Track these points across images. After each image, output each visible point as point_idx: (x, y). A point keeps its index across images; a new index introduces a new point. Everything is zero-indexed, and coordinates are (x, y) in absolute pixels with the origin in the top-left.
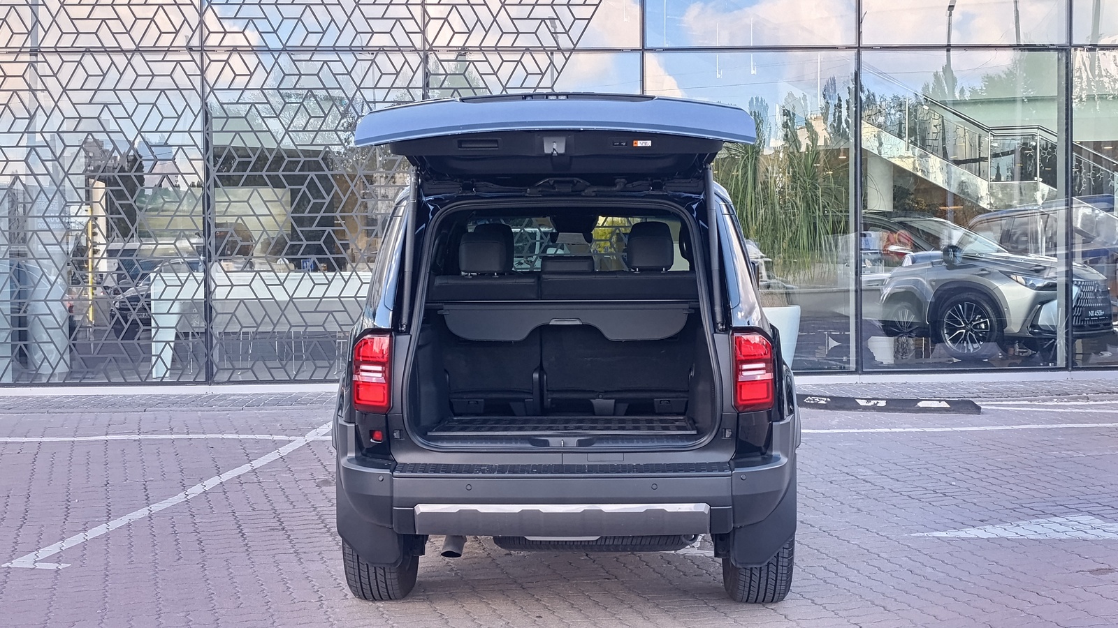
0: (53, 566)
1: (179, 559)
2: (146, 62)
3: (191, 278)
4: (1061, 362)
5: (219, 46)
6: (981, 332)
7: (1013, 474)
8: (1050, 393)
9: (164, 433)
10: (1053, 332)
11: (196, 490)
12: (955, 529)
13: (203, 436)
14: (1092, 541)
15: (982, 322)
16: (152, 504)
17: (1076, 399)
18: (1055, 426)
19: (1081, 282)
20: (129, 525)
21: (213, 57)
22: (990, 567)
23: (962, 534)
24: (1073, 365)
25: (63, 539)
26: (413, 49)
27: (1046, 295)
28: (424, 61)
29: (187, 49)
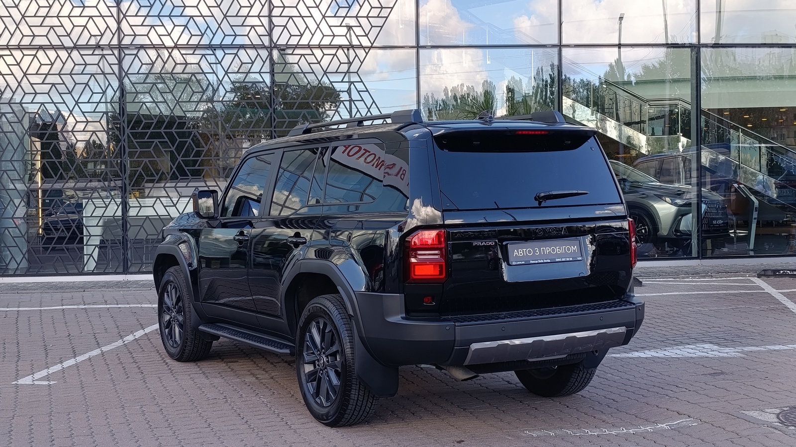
0: (46, 383)
1: (127, 378)
2: (81, 55)
3: (113, 202)
5: (131, 44)
6: (642, 236)
7: (663, 321)
8: (687, 273)
9: (102, 304)
10: (688, 235)
11: (130, 338)
12: (625, 352)
13: (128, 306)
14: (711, 358)
15: (643, 229)
16: (101, 347)
17: (704, 277)
18: (690, 293)
19: (708, 201)
20: (90, 359)
21: (127, 52)
22: (647, 373)
23: (630, 355)
24: (702, 255)
25: (48, 368)
26: (263, 47)
27: (684, 210)
28: (270, 55)
29: (110, 47)
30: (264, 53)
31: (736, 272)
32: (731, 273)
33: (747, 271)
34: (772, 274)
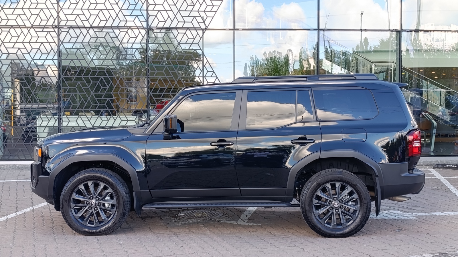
1: (44, 226)
2: (36, 32)
3: (53, 118)
5: (65, 25)
14: (397, 220)
16: (34, 206)
20: (25, 213)
21: (62, 30)
26: (143, 28)
30: (143, 32)
31: (421, 165)
33: (427, 165)
34: (442, 167)
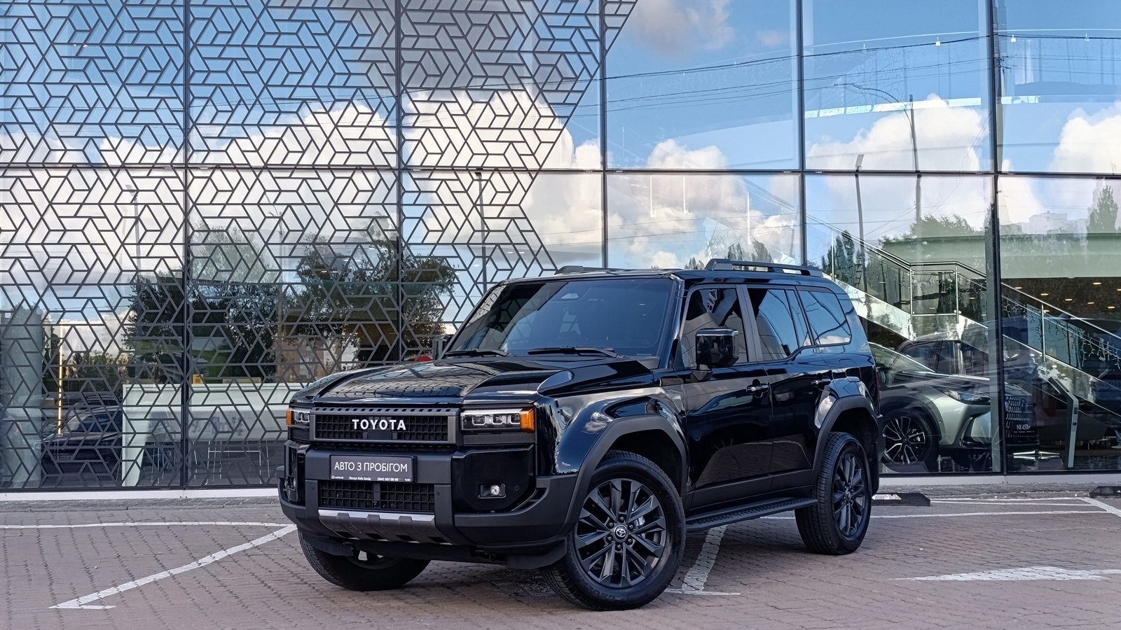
1: (217, 602)
2: (132, 178)
3: (169, 384)
4: (996, 467)
5: (203, 163)
8: (990, 491)
9: (158, 521)
10: (986, 444)
12: (933, 576)
14: (1060, 581)
15: (918, 436)
16: (169, 569)
17: (1015, 496)
18: (1002, 513)
19: (1009, 397)
20: (155, 582)
21: (196, 173)
24: (1008, 470)
25: (97, 592)
26: (389, 168)
27: (977, 409)
28: (399, 180)
29: (172, 167)
30: (390, 178)
31: (1060, 490)
32: (1052, 491)
33: (1075, 489)
34: (1112, 492)
